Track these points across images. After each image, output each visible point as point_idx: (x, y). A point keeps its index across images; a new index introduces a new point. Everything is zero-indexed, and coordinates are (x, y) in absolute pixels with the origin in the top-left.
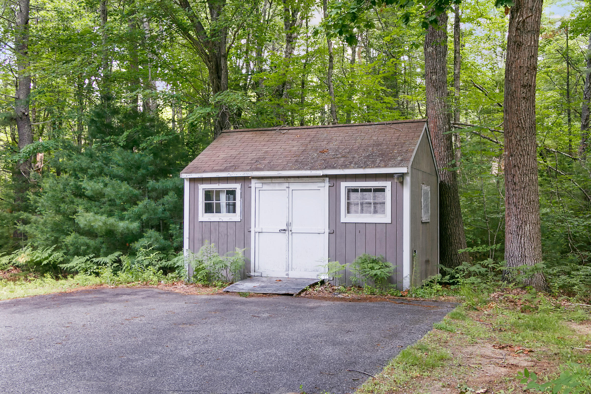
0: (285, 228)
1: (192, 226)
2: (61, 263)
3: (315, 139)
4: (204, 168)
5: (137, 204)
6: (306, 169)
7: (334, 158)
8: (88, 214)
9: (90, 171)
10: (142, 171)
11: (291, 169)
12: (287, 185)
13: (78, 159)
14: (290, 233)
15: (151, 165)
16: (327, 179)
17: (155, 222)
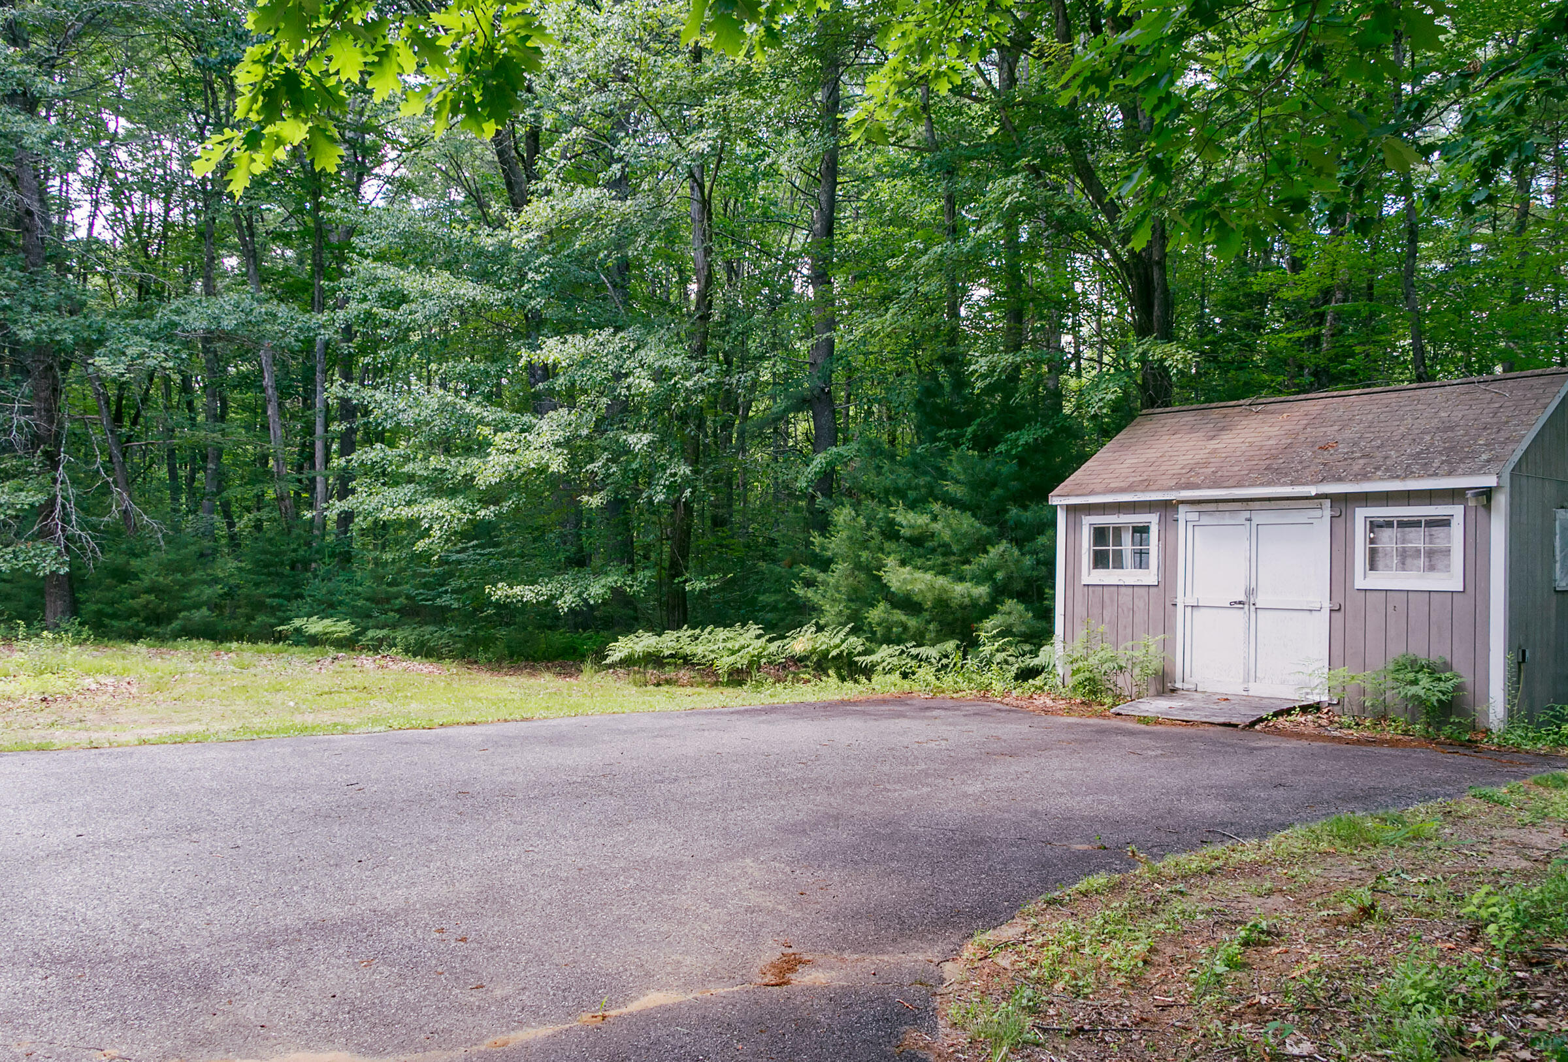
0: (1242, 598)
1: (1069, 593)
2: (859, 654)
3: (1317, 421)
4: (1092, 486)
5: (987, 552)
6: (1284, 484)
7: (1345, 459)
8: (902, 570)
9: (912, 494)
10: (998, 491)
11: (1253, 485)
12: (1247, 514)
13: (892, 471)
14: (1252, 608)
15: (1014, 480)
16: (1328, 502)
17: (1018, 586)
